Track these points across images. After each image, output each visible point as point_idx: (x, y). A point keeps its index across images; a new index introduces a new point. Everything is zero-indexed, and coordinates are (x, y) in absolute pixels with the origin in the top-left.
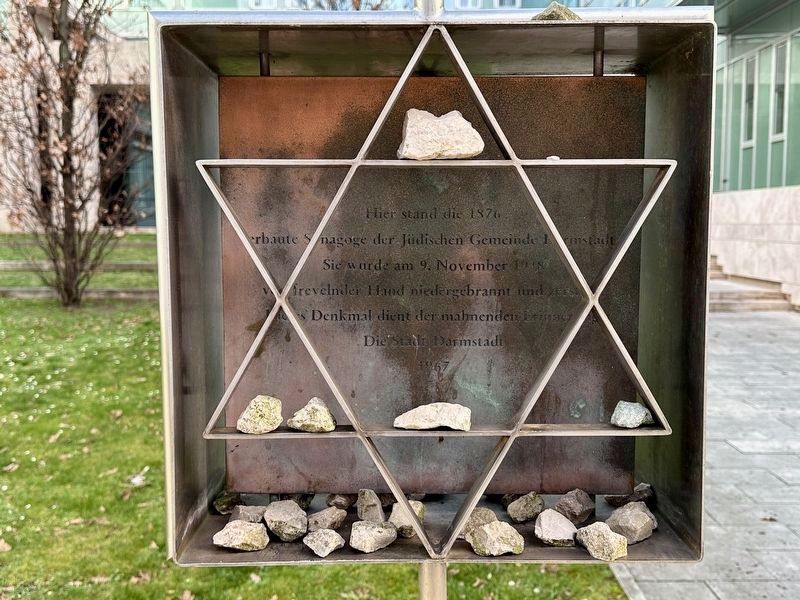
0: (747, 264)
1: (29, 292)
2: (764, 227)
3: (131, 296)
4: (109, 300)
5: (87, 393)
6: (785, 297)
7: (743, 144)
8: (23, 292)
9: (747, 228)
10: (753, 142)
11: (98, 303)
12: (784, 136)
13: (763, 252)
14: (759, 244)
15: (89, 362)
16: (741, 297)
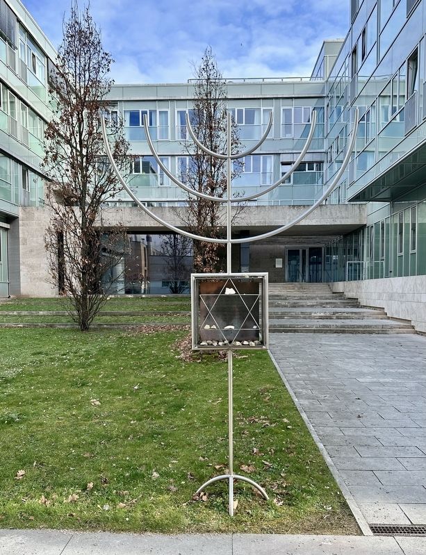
0: (397, 312)
1: (63, 325)
2: (403, 295)
3: (109, 326)
4: (100, 328)
5: (106, 362)
6: (413, 327)
7: (398, 254)
8: (60, 325)
9: (396, 295)
10: (403, 253)
11: (95, 330)
12: (416, 251)
13: (403, 306)
14: (402, 302)
15: (102, 352)
16: (392, 327)
